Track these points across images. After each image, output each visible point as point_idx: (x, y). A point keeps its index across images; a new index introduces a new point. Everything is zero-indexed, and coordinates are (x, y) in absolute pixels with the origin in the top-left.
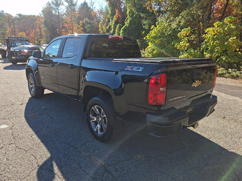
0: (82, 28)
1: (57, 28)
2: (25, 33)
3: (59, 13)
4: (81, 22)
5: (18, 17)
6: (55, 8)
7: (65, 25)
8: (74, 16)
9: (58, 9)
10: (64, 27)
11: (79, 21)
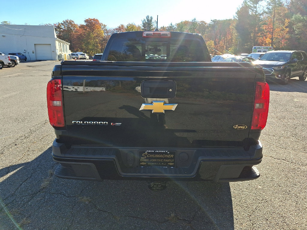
0: (288, 29)
1: (252, 32)
2: (213, 42)
3: (256, 11)
4: (287, 21)
5: (212, 23)
6: (252, 6)
7: (263, 27)
8: (279, 14)
9: (256, 7)
10: (260, 30)
11: (285, 20)
